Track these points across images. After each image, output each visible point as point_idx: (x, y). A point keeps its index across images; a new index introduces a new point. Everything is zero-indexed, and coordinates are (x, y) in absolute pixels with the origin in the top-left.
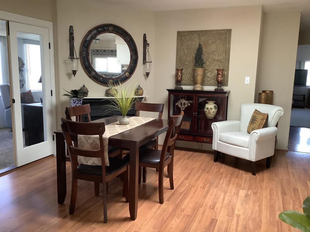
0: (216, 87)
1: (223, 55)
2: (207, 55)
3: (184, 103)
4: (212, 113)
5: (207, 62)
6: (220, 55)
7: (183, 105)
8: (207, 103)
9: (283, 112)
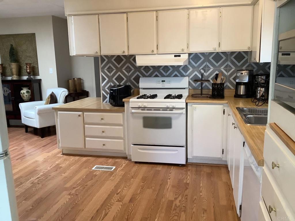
0: (27, 77)
1: (32, 52)
2: (21, 52)
3: (7, 90)
4: (25, 97)
5: (22, 58)
6: (30, 52)
7: (6, 92)
8: (22, 89)
9: (67, 93)
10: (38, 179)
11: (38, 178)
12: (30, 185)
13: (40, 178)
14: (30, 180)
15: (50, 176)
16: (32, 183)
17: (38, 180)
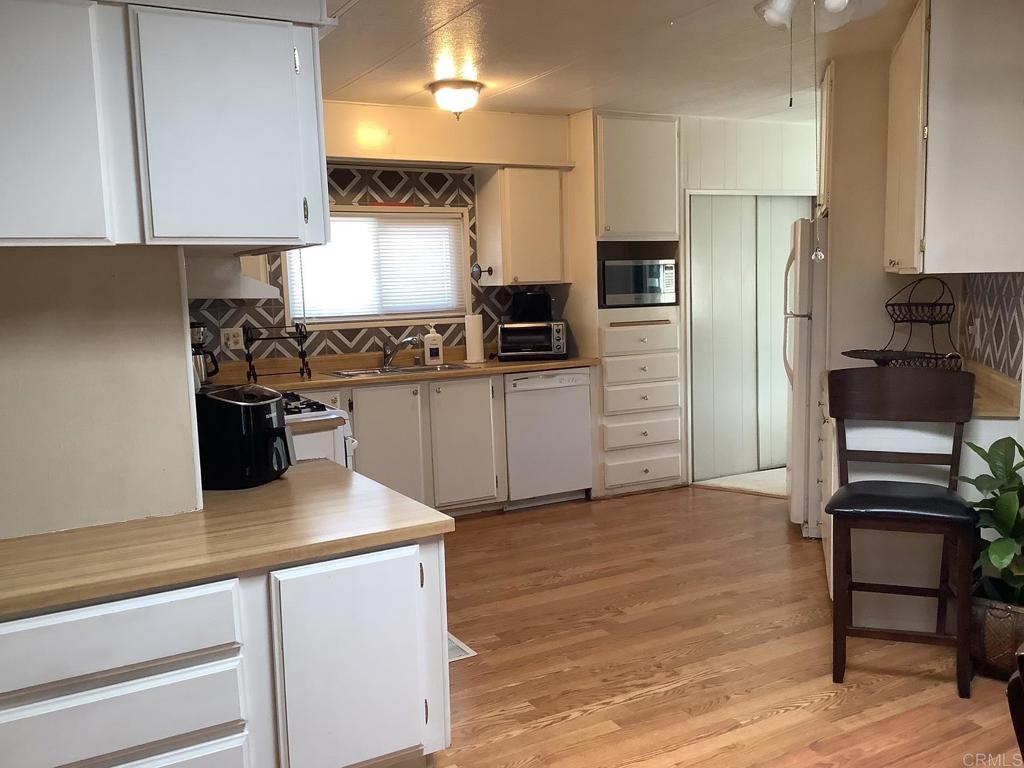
10: (648, 681)
11: (644, 686)
12: (685, 670)
13: (641, 682)
14: (669, 688)
15: (605, 680)
16: (675, 674)
17: (652, 676)
